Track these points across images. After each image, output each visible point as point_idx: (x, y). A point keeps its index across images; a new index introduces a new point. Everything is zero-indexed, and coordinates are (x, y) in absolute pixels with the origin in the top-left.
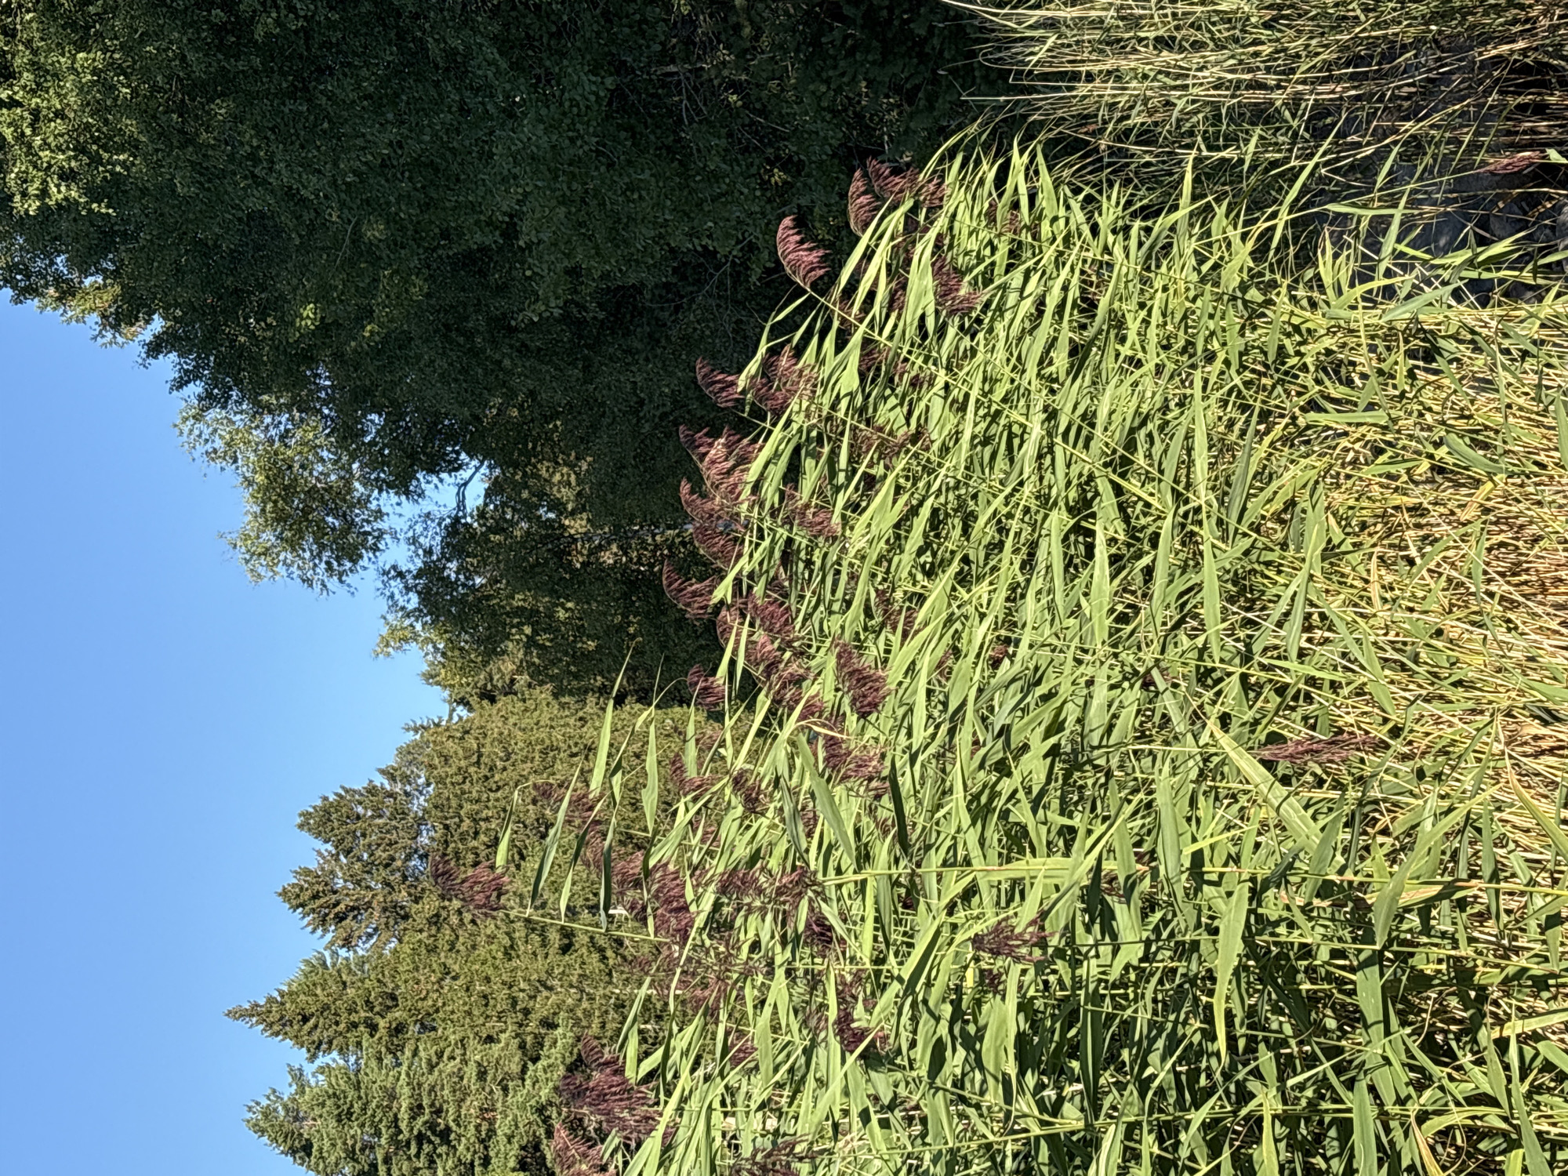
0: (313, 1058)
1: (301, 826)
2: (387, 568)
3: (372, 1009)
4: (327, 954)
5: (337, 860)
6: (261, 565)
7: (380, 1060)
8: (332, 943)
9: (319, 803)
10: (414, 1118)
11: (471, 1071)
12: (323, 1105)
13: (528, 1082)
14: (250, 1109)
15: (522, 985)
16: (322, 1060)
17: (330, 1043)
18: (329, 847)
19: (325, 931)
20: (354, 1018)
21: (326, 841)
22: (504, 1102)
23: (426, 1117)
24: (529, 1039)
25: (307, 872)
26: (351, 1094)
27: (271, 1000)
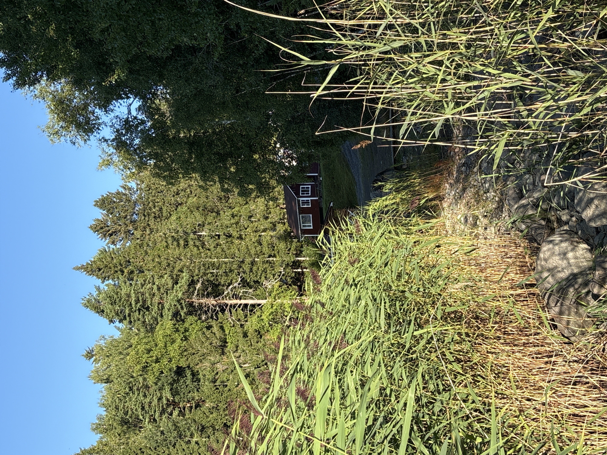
0: (103, 282)
1: (95, 205)
2: (101, 138)
3: (122, 266)
4: (106, 247)
5: (108, 216)
6: (55, 138)
7: (125, 283)
8: (108, 244)
9: (101, 197)
10: (137, 304)
11: (155, 287)
12: (106, 299)
13: (174, 291)
14: (83, 299)
15: (172, 259)
16: (106, 282)
17: (109, 277)
18: (105, 212)
19: (106, 239)
20: (116, 269)
21: (104, 210)
22: (167, 298)
23: (141, 304)
24: (175, 276)
25: (98, 220)
26: (115, 296)
27: (88, 264)
